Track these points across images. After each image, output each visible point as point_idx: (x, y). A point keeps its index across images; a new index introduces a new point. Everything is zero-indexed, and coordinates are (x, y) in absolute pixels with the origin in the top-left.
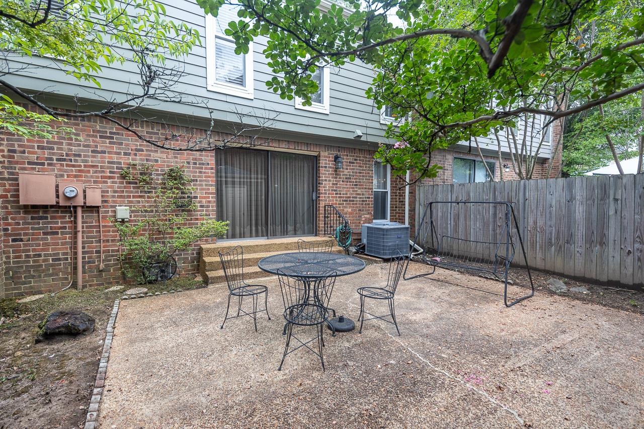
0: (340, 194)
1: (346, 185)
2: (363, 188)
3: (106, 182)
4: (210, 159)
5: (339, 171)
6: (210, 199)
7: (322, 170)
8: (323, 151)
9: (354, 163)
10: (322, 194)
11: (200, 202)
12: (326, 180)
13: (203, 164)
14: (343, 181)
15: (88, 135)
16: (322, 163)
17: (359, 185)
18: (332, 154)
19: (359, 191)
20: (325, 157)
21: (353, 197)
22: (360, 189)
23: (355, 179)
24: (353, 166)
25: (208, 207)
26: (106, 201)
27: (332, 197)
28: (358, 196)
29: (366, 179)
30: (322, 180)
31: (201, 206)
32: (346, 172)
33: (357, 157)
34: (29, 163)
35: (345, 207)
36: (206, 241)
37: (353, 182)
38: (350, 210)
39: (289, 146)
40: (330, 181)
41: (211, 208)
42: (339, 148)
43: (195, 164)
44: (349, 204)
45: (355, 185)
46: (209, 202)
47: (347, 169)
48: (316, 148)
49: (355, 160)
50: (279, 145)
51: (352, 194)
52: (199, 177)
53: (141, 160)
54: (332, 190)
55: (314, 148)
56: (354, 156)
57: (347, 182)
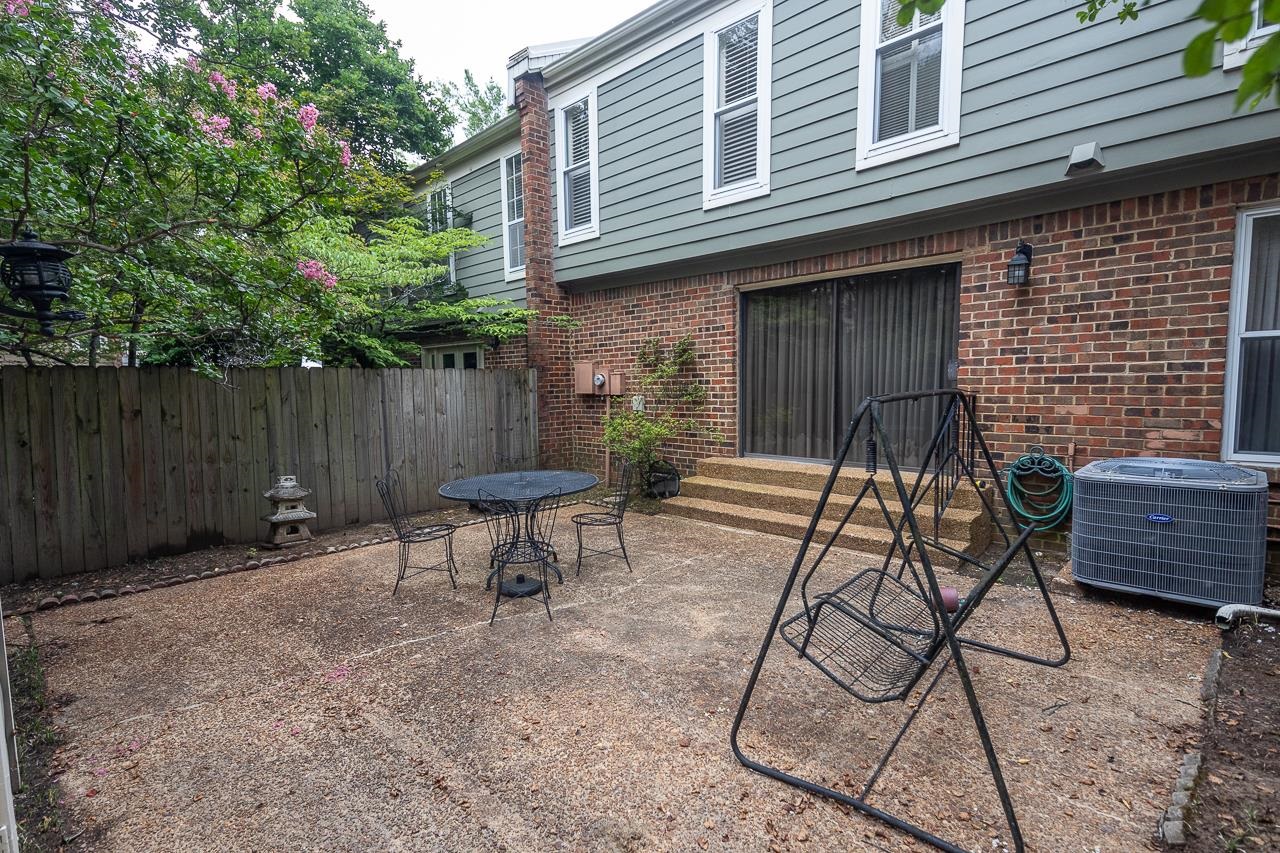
0: (1039, 360)
1: (1068, 330)
2: (1155, 334)
3: (628, 367)
4: (728, 320)
5: (1035, 292)
6: (726, 385)
7: (967, 300)
8: (972, 246)
9: (1112, 252)
10: (964, 363)
11: (713, 389)
12: (981, 325)
13: (717, 328)
14: (1051, 321)
15: (618, 314)
16: (969, 278)
17: (1136, 325)
18: (1006, 246)
19: (1133, 346)
20: (979, 259)
21: (1097, 369)
22: (1134, 337)
23: (1114, 305)
24: (1102, 264)
25: (722, 396)
26: (629, 390)
27: (1002, 371)
28: (1128, 364)
29: (1175, 300)
30: (967, 327)
31: (715, 396)
32: (1067, 289)
33: (1126, 227)
34: (586, 352)
35: (1060, 401)
36: (720, 451)
37: (1106, 317)
38: (1083, 410)
39: (869, 259)
40: (996, 324)
41: (726, 399)
42: (1037, 223)
43: (708, 329)
44: (1076, 391)
45: (1112, 327)
46: (724, 389)
47: (1074, 278)
48: (950, 241)
49: (1117, 240)
50: (846, 263)
51: (1094, 358)
52: (714, 349)
53: (656, 335)
54: (1003, 352)
55: (940, 246)
56: (1112, 229)
57: (1070, 319)
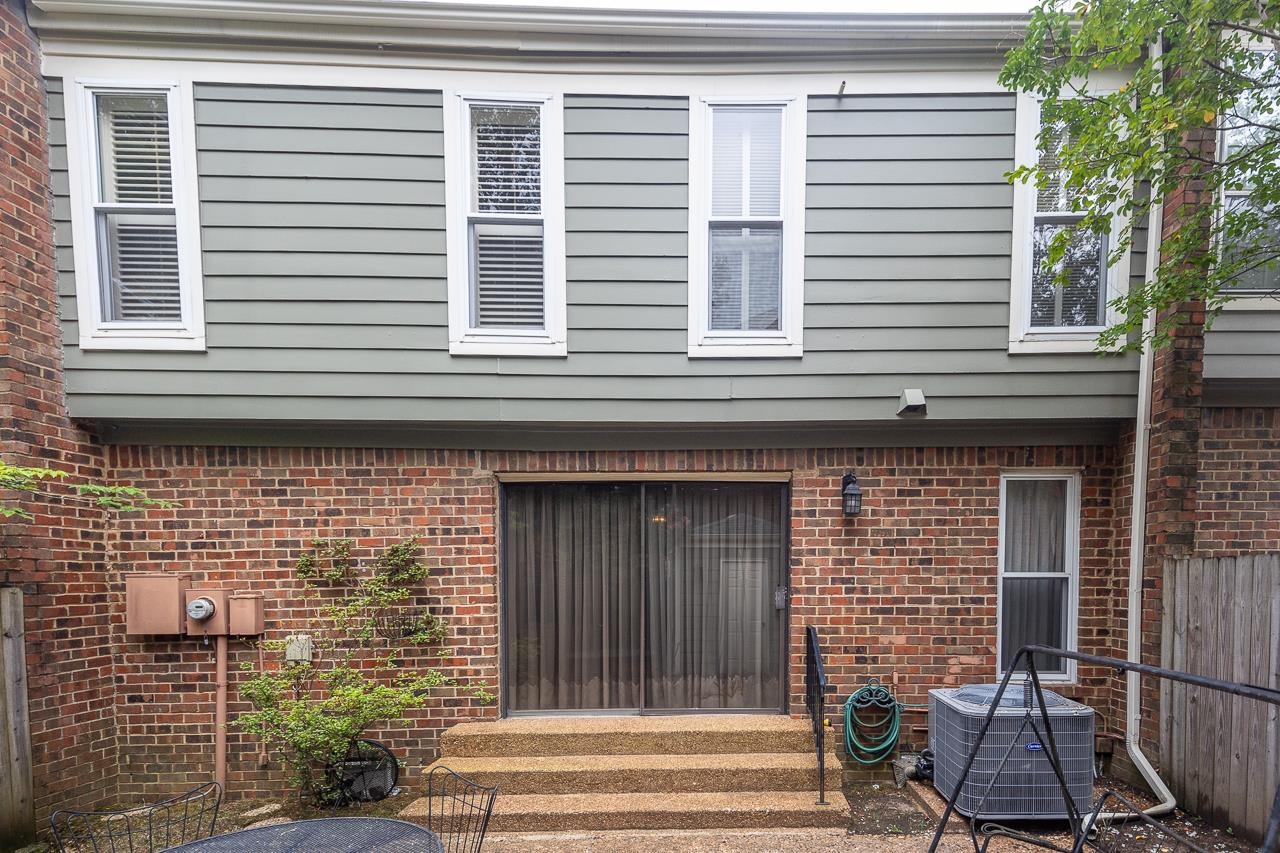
0: (864, 591)
1: (887, 562)
2: (951, 571)
3: (272, 585)
4: (485, 521)
5: (860, 523)
6: (482, 614)
7: (799, 524)
8: (801, 468)
9: (918, 493)
10: (798, 591)
11: (458, 621)
12: (812, 552)
13: (466, 531)
14: (874, 552)
15: (243, 493)
16: (800, 501)
17: (938, 562)
18: (833, 473)
19: (937, 581)
20: (809, 483)
21: (911, 601)
22: (939, 572)
23: (922, 542)
24: (912, 503)
25: (476, 632)
26: (272, 625)
27: (833, 601)
28: (933, 597)
29: (965, 542)
30: (800, 553)
31: (462, 631)
32: (885, 523)
33: (928, 472)
34: (153, 556)
35: (883, 631)
36: (472, 713)
37: (915, 552)
38: (901, 640)
39: (690, 465)
40: (826, 552)
41: (482, 636)
42: (860, 454)
43: (447, 532)
44: (895, 621)
45: (921, 562)
46: (479, 621)
47: (890, 514)
48: (780, 460)
49: (923, 482)
50: (662, 464)
51: (908, 590)
52: (457, 561)
53: (338, 533)
54: (834, 581)
55: (770, 462)
56: (917, 472)
57: (889, 553)
